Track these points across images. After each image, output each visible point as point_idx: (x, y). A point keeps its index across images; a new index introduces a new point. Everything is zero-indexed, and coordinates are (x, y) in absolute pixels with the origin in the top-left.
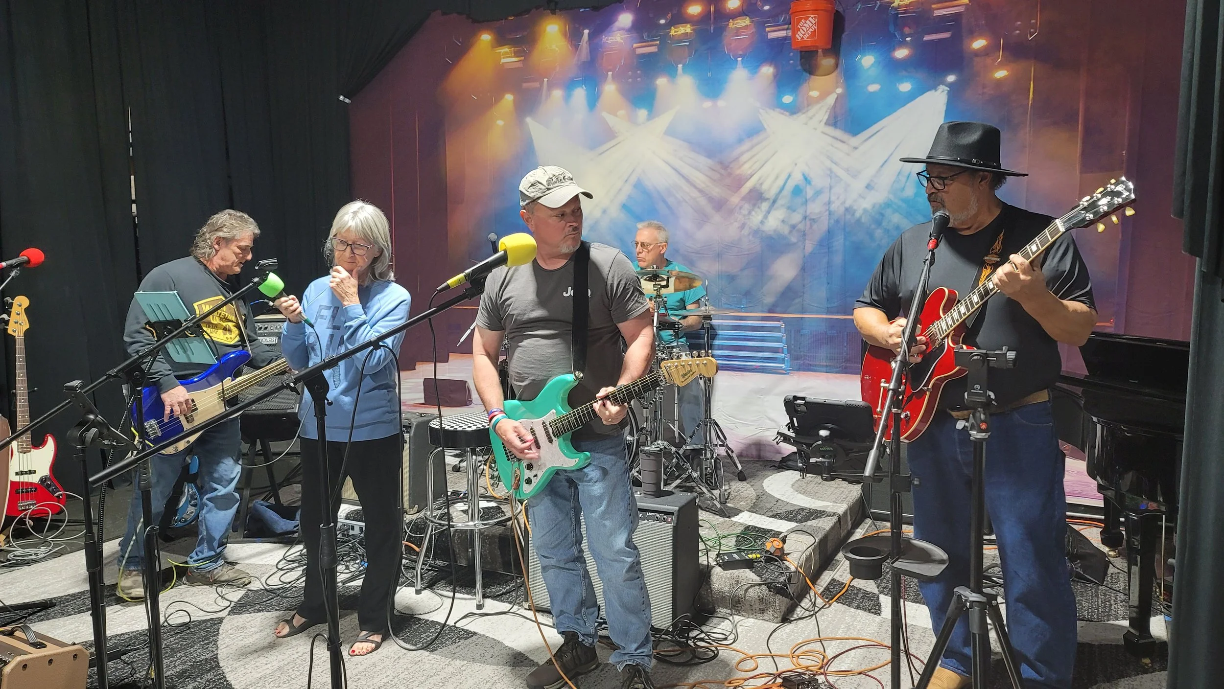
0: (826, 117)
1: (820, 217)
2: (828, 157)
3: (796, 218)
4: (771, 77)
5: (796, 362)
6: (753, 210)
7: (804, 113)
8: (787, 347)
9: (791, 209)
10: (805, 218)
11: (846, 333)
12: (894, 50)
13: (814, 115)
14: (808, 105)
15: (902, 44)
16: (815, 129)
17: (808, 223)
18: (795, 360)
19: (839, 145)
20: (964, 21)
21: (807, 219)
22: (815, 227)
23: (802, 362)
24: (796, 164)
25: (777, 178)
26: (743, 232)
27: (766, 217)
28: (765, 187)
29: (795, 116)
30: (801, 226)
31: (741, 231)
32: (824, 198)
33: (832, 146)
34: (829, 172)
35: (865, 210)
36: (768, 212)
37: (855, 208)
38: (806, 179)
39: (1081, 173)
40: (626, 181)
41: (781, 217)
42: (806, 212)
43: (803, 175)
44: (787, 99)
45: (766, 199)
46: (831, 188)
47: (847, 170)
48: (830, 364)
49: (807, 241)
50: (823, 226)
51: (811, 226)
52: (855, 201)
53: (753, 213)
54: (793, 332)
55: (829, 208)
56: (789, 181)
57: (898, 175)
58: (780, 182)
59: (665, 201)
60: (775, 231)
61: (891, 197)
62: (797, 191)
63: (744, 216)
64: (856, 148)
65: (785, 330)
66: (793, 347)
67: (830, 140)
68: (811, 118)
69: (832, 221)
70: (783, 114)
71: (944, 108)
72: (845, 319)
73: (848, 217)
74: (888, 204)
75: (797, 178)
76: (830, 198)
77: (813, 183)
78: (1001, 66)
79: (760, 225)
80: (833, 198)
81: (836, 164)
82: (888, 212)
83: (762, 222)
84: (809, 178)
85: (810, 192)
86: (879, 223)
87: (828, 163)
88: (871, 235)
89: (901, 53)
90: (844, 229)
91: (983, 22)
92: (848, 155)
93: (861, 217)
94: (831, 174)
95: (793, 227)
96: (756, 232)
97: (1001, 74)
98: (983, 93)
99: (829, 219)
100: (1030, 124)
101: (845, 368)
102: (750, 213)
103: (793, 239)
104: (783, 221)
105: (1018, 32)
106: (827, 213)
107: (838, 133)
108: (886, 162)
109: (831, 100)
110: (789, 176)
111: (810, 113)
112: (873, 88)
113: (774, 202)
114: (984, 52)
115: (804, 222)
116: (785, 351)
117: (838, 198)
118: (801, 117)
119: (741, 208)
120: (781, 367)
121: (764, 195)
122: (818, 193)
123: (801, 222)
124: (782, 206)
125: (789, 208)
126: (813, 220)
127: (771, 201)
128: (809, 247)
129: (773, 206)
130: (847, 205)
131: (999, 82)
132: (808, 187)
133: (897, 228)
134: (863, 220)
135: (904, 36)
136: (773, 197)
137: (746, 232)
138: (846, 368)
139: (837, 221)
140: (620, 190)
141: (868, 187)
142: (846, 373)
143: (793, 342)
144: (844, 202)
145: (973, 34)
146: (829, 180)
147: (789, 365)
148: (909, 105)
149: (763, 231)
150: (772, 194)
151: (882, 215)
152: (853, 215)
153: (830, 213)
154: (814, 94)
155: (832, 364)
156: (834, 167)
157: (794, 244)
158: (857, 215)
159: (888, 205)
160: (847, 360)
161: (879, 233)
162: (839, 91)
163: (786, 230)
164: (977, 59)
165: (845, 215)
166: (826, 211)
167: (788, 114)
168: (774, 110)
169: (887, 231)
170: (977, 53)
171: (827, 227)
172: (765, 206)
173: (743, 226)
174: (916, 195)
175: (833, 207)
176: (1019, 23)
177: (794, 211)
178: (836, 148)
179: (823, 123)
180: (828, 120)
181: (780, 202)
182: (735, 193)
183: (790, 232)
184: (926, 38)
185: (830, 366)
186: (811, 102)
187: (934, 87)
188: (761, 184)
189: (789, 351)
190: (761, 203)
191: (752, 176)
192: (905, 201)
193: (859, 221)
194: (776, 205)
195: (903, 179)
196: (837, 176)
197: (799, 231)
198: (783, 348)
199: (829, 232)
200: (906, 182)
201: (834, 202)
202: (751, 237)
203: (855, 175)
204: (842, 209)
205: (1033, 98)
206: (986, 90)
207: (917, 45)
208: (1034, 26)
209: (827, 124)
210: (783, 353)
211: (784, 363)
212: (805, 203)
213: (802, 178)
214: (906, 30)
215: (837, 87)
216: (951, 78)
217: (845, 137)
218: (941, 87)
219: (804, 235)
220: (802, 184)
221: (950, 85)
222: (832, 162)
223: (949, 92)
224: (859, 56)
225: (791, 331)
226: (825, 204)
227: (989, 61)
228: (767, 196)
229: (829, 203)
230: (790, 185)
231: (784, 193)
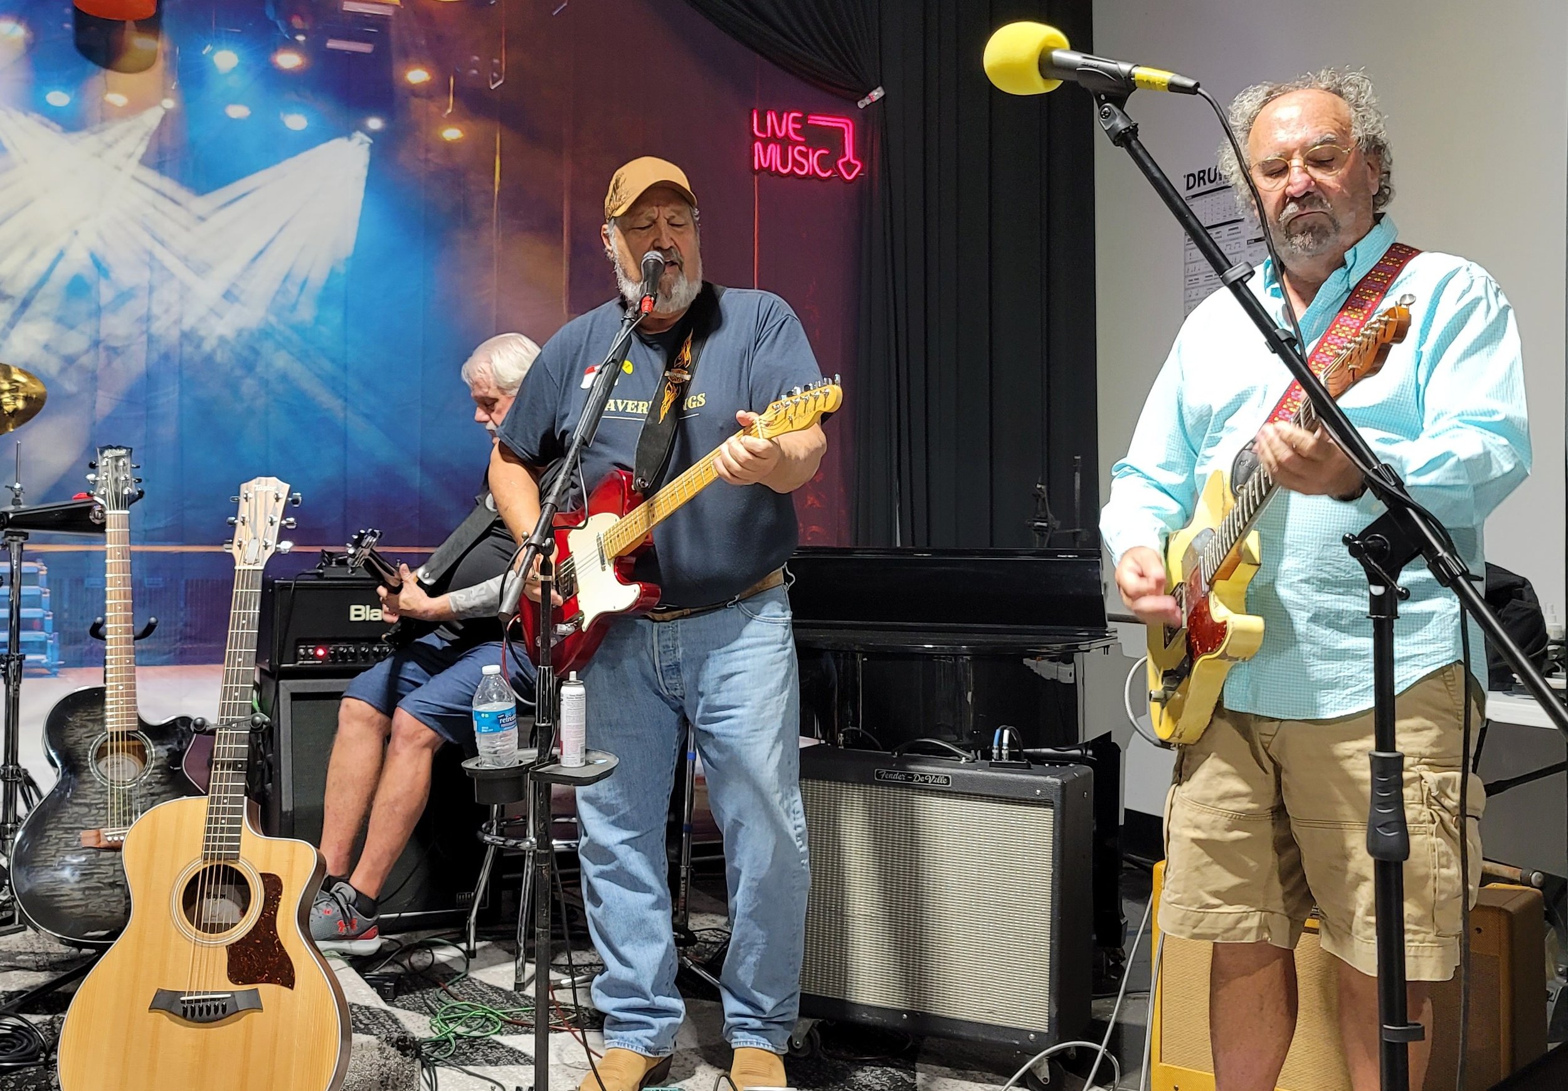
0: (141, 150)
1: (129, 346)
2: (146, 229)
3: (76, 342)
4: (21, 47)
5: (71, 647)
7: (94, 133)
8: (54, 616)
9: (64, 322)
10: (96, 343)
11: (183, 582)
12: (276, 50)
13: (116, 141)
14: (103, 120)
15: (290, 44)
16: (119, 168)
17: (103, 355)
18: (69, 644)
19: (169, 206)
20: (393, 32)
21: (101, 346)
22: (117, 363)
23: (87, 648)
24: (76, 233)
25: (32, 255)
27: (5, 335)
28: (4, 270)
29: (75, 136)
30: (86, 360)
32: (137, 307)
33: (155, 207)
34: (147, 258)
35: (222, 340)
36: (12, 324)
37: (202, 333)
38: (99, 265)
41: (42, 338)
42: (98, 332)
43: (92, 255)
44: (58, 98)
45: (6, 298)
46: (151, 290)
47: (185, 259)
48: (149, 647)
49: (100, 393)
50: (137, 362)
51: (109, 363)
52: (202, 319)
54: (66, 582)
55: (148, 328)
56: (61, 265)
57: (284, 281)
58: (39, 265)
61: (272, 319)
62: (78, 288)
64: (202, 219)
65: (49, 580)
66: (66, 615)
67: (150, 195)
68: (110, 146)
69: (155, 356)
70: (47, 126)
71: (364, 173)
72: (182, 553)
73: (188, 349)
74: (267, 333)
75: (77, 261)
76: (149, 309)
77: (112, 275)
78: (452, 121)
80: (156, 310)
81: (162, 243)
82: (267, 347)
84: (104, 265)
85: (106, 294)
86: (249, 367)
87: (147, 241)
88: (233, 386)
89: (289, 60)
90: (180, 372)
91: (423, 42)
92: (187, 229)
93: (214, 351)
94: (151, 261)
95: (69, 361)
97: (452, 134)
98: (427, 160)
99: (149, 352)
100: (497, 224)
101: (181, 653)
103: (70, 386)
104: (46, 347)
105: (475, 72)
106: (144, 338)
107: (168, 185)
108: (261, 252)
109: (152, 118)
110: (61, 255)
111: (109, 136)
112: (238, 111)
113: (25, 304)
114: (427, 92)
115: (92, 353)
116: (49, 626)
117: (167, 311)
118: (85, 143)
120: (38, 662)
122: (124, 296)
123: (87, 351)
124: (45, 314)
125: (59, 320)
126: (114, 351)
127: (18, 303)
128: (104, 403)
129: (23, 313)
130: (188, 324)
131: (449, 148)
132: (103, 283)
133: (284, 378)
134: (219, 358)
135: (294, 32)
136: (25, 293)
138: (183, 652)
139: (166, 357)
141: (228, 295)
142: (183, 662)
143: (66, 606)
144: (179, 321)
145: (409, 55)
146: (148, 274)
147: (56, 654)
148: (304, 156)
150: (18, 289)
151: (256, 352)
152: (198, 346)
153: (151, 340)
154: (117, 99)
155: (154, 647)
156: (158, 251)
157: (70, 397)
158: (207, 347)
159: (265, 333)
160: (185, 638)
161: (249, 385)
162: (169, 104)
163: (52, 366)
164: (415, 101)
165: (181, 345)
166: (142, 333)
167: (58, 128)
168: (26, 114)
169: (264, 383)
170: (414, 91)
171: (144, 365)
174: (318, 320)
175: (157, 327)
176: (476, 58)
177: (72, 328)
178: (163, 213)
179: (134, 161)
180: (145, 155)
181: (38, 307)
183: (63, 371)
184: (332, 44)
185: (149, 651)
186: (107, 115)
187: (347, 133)
189: (57, 626)
192: (298, 329)
193: (209, 359)
194: (29, 312)
195: (294, 290)
196: (163, 268)
197: (82, 369)
198: (42, 619)
199: (148, 376)
200: (299, 295)
201: (158, 318)
203: (202, 269)
204: (174, 335)
205: (501, 184)
206: (430, 156)
207: (315, 51)
208: (496, 69)
209: (144, 162)
210: (42, 630)
211: (44, 653)
212: (97, 312)
213: (89, 262)
214: (297, 22)
215: (165, 96)
216: (375, 123)
217: (182, 194)
218: (359, 136)
219: (93, 379)
220: (89, 273)
221: (372, 134)
222: (154, 237)
223: (372, 147)
224: (209, 48)
225: (61, 581)
226: (139, 320)
227: (433, 108)
228: (9, 291)
229: (148, 318)
230: (63, 273)
231: (48, 288)
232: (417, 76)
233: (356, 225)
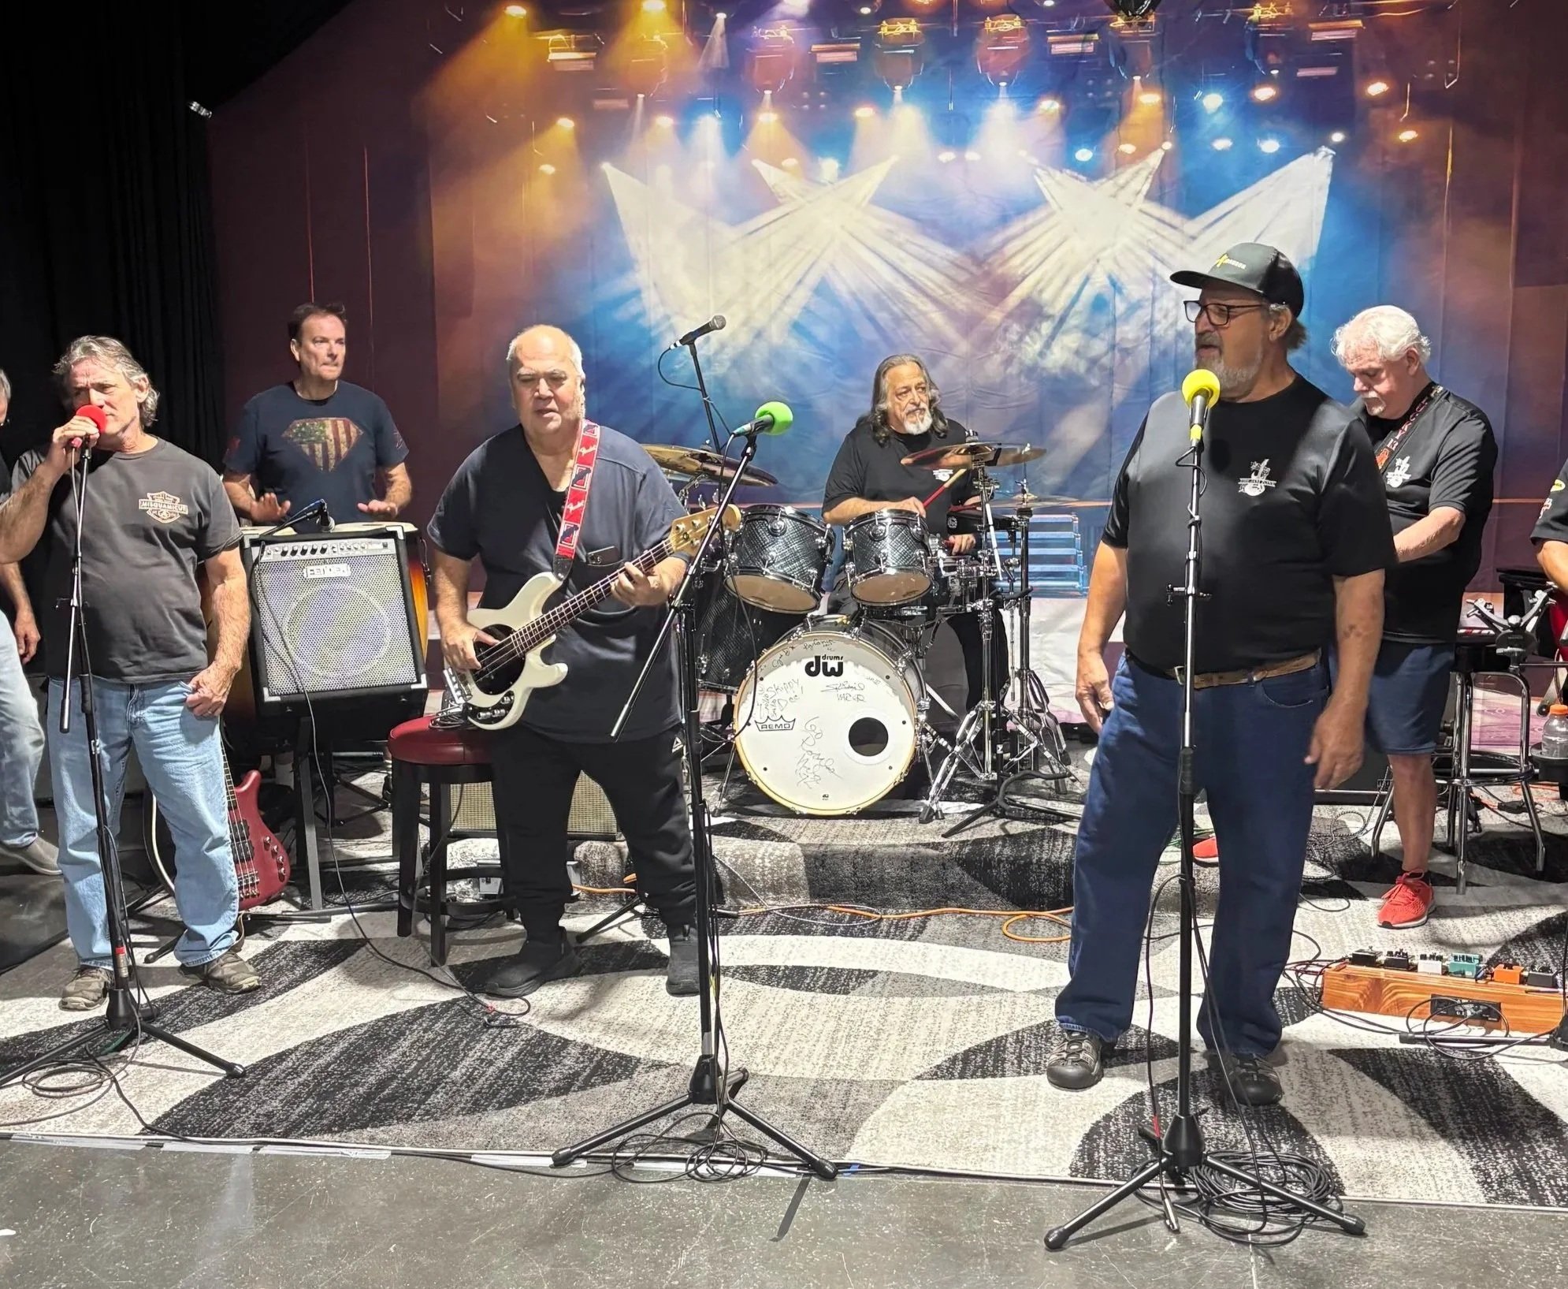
0: (1147, 187)
1: (1136, 347)
2: (1151, 252)
3: (1098, 347)
4: (1057, 117)
6: (1027, 333)
7: (1110, 179)
8: (1083, 555)
9: (1090, 333)
10: (1113, 347)
12: (1254, 87)
13: (1127, 183)
14: (1117, 167)
15: (1266, 80)
16: (1130, 205)
17: (1118, 355)
19: (1167, 231)
20: (1356, 53)
21: (1117, 348)
22: (1129, 361)
24: (1098, 261)
25: (1066, 282)
26: (1009, 370)
27: (1048, 345)
28: (1046, 296)
29: (1096, 184)
30: (1105, 361)
31: (1006, 369)
32: (1143, 315)
33: (1157, 233)
34: (1150, 275)
36: (1052, 337)
38: (1114, 284)
39: (1516, 285)
40: (800, 282)
41: (1074, 346)
42: (1114, 337)
43: (1110, 277)
44: (1084, 155)
45: (1049, 317)
46: (1154, 300)
49: (1116, 385)
50: (1143, 357)
51: (1122, 360)
53: (1027, 339)
54: (1092, 531)
55: (1151, 331)
56: (1087, 287)
58: (1072, 289)
59: (871, 319)
60: (1063, 368)
62: (1099, 304)
63: (1012, 343)
64: (1194, 238)
65: (1079, 529)
67: (1153, 223)
68: (1122, 187)
69: (1156, 353)
70: (1077, 178)
71: (1328, 181)
75: (1100, 282)
76: (1152, 316)
77: (1124, 291)
78: (1407, 125)
79: (1039, 359)
80: (1158, 316)
81: (1162, 261)
83: (1042, 354)
84: (1119, 284)
85: (1120, 307)
87: (1150, 261)
89: (1264, 94)
90: (1175, 365)
91: (1383, 57)
92: (1182, 248)
94: (1154, 277)
95: (1094, 362)
96: (1031, 371)
97: (1408, 136)
98: (1384, 163)
99: (1152, 349)
100: (1448, 214)
102: (1021, 339)
103: (1094, 382)
104: (1077, 353)
105: (1431, 75)
106: (1148, 339)
107: (1166, 214)
109: (1155, 160)
110: (1087, 279)
111: (1121, 180)
112: (1221, 144)
113: (1062, 320)
114: (1384, 101)
115: (1110, 354)
116: (1079, 562)
117: (1165, 316)
118: (1106, 186)
119: (1006, 330)
120: (1072, 588)
121: (1045, 309)
122: (1134, 307)
123: (1106, 353)
124: (1076, 327)
125: (1086, 331)
126: (1126, 352)
127: (1057, 319)
128: (1119, 392)
129: (1061, 327)
130: (1180, 327)
131: (1406, 148)
132: (1118, 298)
135: (1269, 68)
136: (1062, 312)
137: (1013, 370)
139: (1164, 353)
140: (788, 297)
144: (1175, 323)
145: (1370, 75)
146: (1151, 287)
148: (1276, 174)
149: (1044, 369)
150: (1057, 309)
153: (1153, 340)
154: (1128, 148)
156: (1160, 268)
157: (1095, 389)
162: (1168, 146)
163: (1082, 367)
164: (1374, 112)
165: (1176, 342)
166: (1146, 336)
167: (1084, 178)
168: (1061, 171)
170: (1375, 102)
171: (1147, 360)
172: (1046, 328)
173: (1008, 361)
175: (1158, 330)
176: (1432, 62)
177: (1095, 336)
178: (1163, 237)
179: (1141, 196)
180: (1148, 192)
181: (1072, 321)
182: (996, 305)
183: (1089, 370)
184: (1302, 73)
186: (1122, 162)
187: (1314, 150)
188: (1041, 291)
189: (1085, 562)
190: (1040, 322)
191: (1024, 278)
194: (1065, 326)
196: (1163, 281)
197: (1103, 368)
198: (1075, 557)
199: (1151, 370)
201: (1159, 322)
202: (1023, 379)
204: (1171, 333)
205: (1452, 175)
206: (1387, 158)
207: (1288, 83)
208: (1452, 69)
209: (1149, 197)
210: (1076, 563)
211: (1078, 580)
212: (1113, 323)
213: (1107, 282)
214: (1272, 59)
215: (1165, 141)
216: (1338, 137)
217: (1177, 220)
218: (1324, 150)
219: (1110, 374)
220: (1108, 293)
221: (1336, 147)
222: (1156, 258)
223: (1334, 157)
224: (1199, 93)
225: (1089, 528)
226: (1145, 325)
227: (1391, 115)
228: (1051, 311)
229: (1152, 323)
230: (1089, 293)
231: (1079, 307)
232: (1377, 88)
233: (1320, 227)
